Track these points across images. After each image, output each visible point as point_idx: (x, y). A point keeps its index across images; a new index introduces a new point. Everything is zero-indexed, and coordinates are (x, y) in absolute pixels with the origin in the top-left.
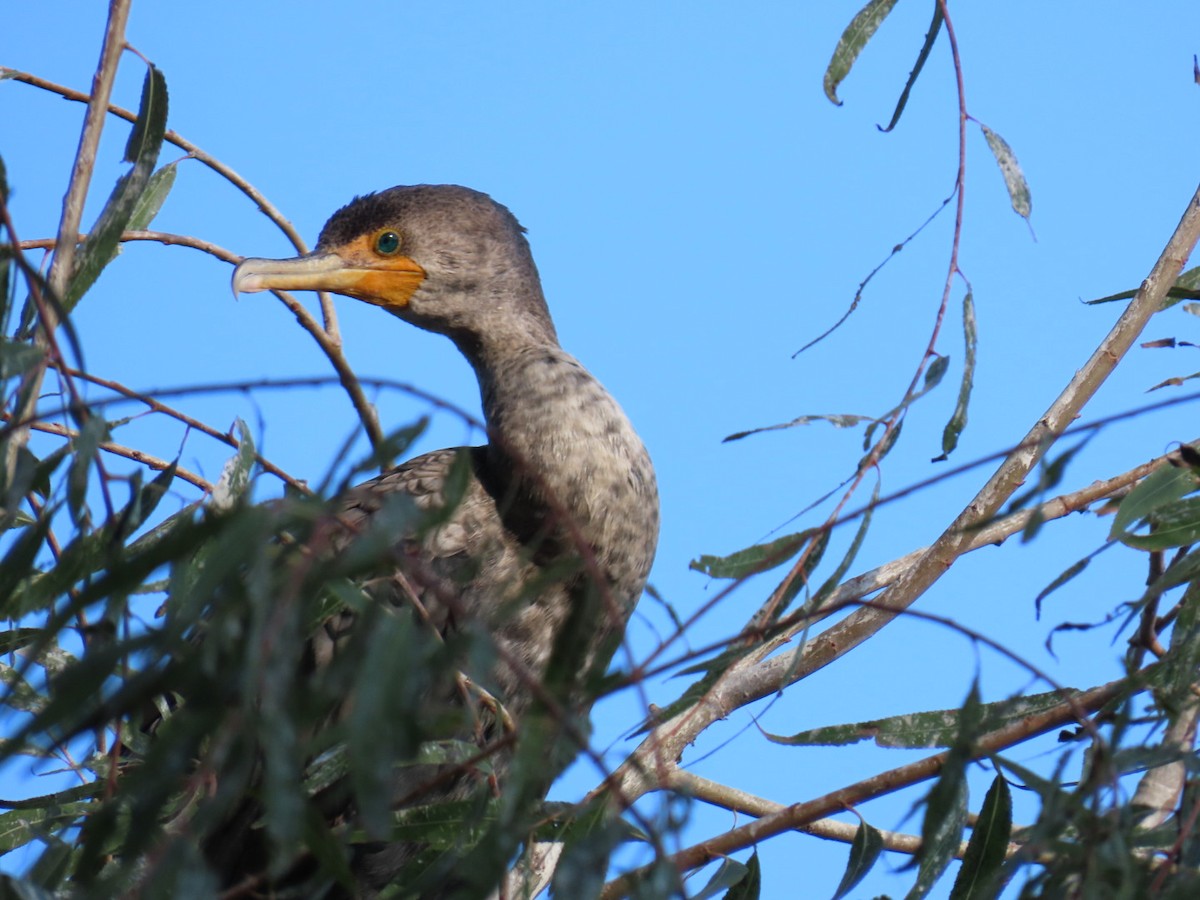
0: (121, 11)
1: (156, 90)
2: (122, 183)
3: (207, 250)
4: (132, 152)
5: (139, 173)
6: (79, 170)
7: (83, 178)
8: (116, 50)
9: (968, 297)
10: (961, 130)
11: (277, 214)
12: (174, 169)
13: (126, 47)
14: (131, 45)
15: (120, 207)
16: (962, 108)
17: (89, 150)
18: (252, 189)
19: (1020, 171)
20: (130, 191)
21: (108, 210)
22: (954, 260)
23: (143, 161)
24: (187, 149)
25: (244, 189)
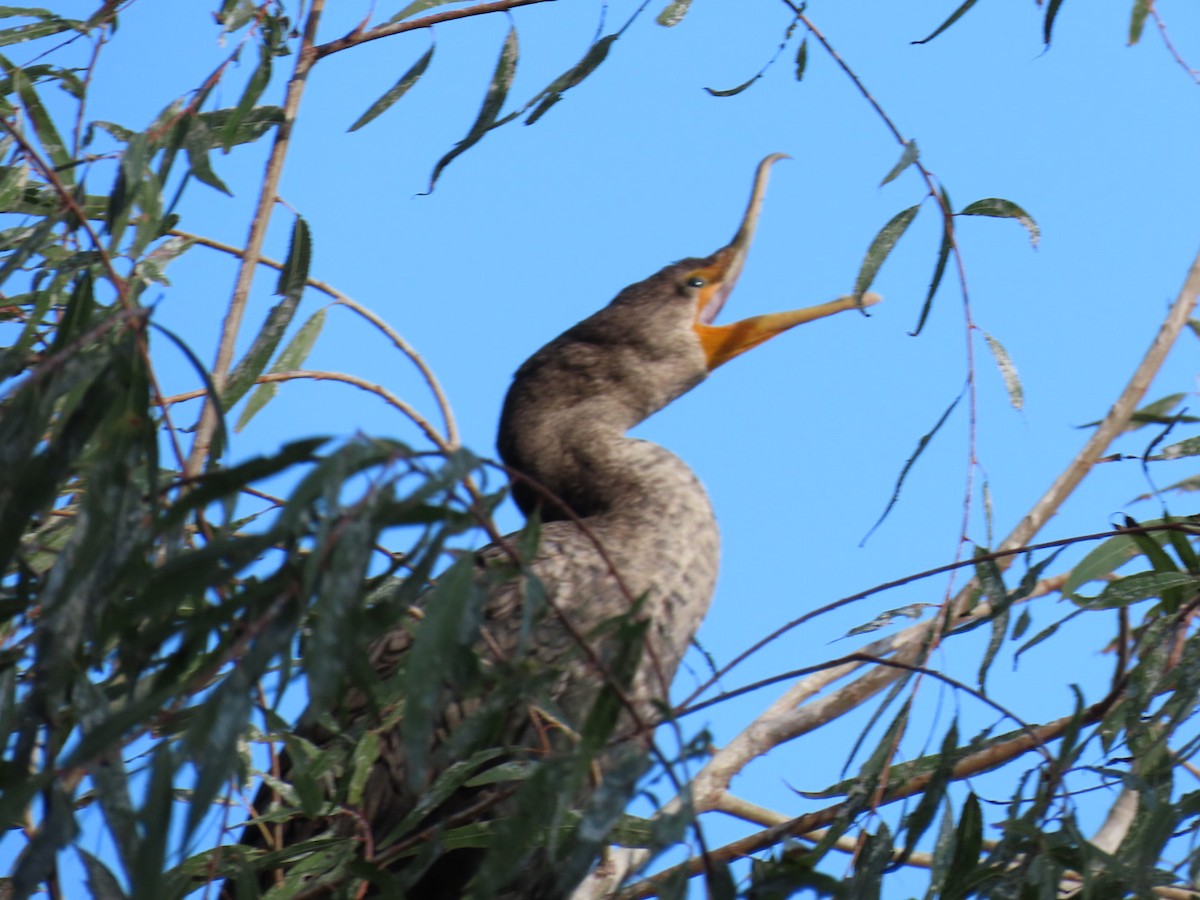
0: (275, 170)
1: (301, 240)
2: (275, 311)
3: (350, 382)
4: (283, 287)
5: (288, 305)
6: (237, 299)
7: (239, 305)
8: (269, 203)
9: (985, 485)
11: (409, 347)
12: (323, 314)
13: (277, 200)
14: (281, 199)
15: (272, 332)
16: (968, 319)
17: (244, 283)
18: (389, 328)
19: (1013, 370)
20: (281, 319)
21: (262, 335)
22: (972, 454)
23: (292, 296)
24: (335, 297)
25: (381, 328)
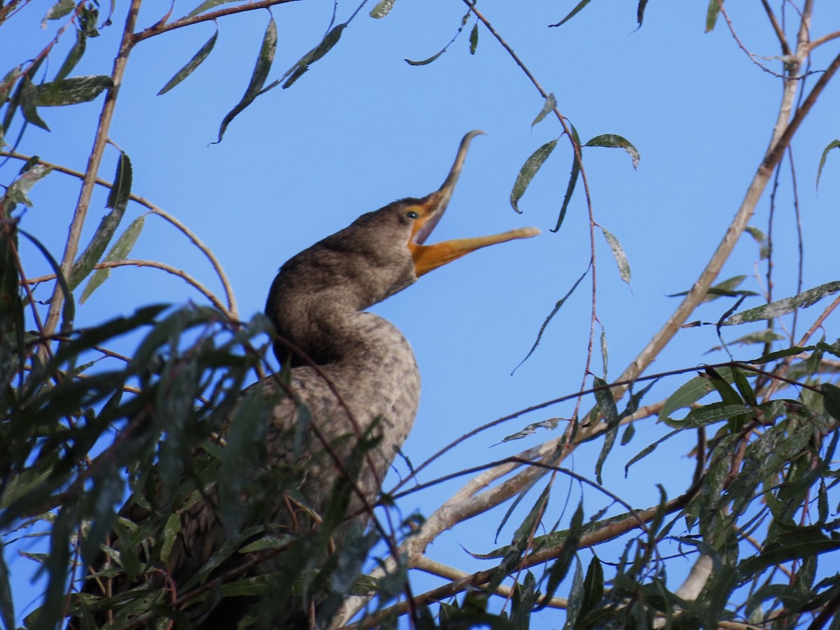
0: (106, 121)
1: (125, 168)
2: (105, 219)
3: (162, 268)
4: (111, 202)
5: (115, 215)
6: (79, 210)
7: (82, 215)
8: (102, 143)
9: (603, 334)
10: (591, 232)
11: (201, 243)
12: (143, 220)
13: (108, 141)
14: (111, 141)
15: (104, 234)
16: (591, 219)
17: (85, 199)
18: (188, 230)
19: (623, 255)
20: (110, 224)
21: (97, 236)
22: (593, 313)
23: (118, 208)
24: (151, 208)
25: (183, 230)
